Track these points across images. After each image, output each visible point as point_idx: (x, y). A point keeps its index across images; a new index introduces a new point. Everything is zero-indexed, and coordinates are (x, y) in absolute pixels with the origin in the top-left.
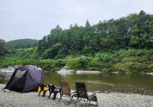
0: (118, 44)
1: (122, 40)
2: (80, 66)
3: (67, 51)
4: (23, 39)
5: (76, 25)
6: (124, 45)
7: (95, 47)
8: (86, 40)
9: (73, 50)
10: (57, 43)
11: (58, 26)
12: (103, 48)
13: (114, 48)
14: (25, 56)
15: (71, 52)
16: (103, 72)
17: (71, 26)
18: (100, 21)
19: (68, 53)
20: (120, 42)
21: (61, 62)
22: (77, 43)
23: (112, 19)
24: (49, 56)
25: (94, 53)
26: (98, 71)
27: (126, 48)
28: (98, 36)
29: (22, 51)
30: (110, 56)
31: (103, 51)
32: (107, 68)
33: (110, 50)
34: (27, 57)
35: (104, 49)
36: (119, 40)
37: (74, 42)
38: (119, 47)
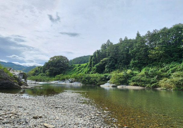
0: (169, 56)
1: (174, 52)
2: (123, 81)
3: (114, 65)
4: (86, 56)
5: (126, 38)
6: (177, 57)
7: (143, 61)
8: (132, 54)
9: (120, 65)
10: (106, 57)
11: (109, 41)
12: (151, 61)
13: (164, 61)
14: (80, 71)
15: (118, 66)
16: (147, 87)
17: (121, 39)
18: (149, 32)
19: (115, 67)
20: (171, 54)
21: (106, 76)
22: (124, 57)
23: (165, 28)
24: (98, 70)
25: (141, 67)
26: (141, 86)
27: (180, 60)
28: (145, 48)
29: (78, 67)
30: (159, 70)
31: (151, 65)
32: (151, 83)
33: (160, 63)
34: (81, 71)
35: (153, 62)
36: (171, 51)
37: (121, 56)
38: (170, 59)
